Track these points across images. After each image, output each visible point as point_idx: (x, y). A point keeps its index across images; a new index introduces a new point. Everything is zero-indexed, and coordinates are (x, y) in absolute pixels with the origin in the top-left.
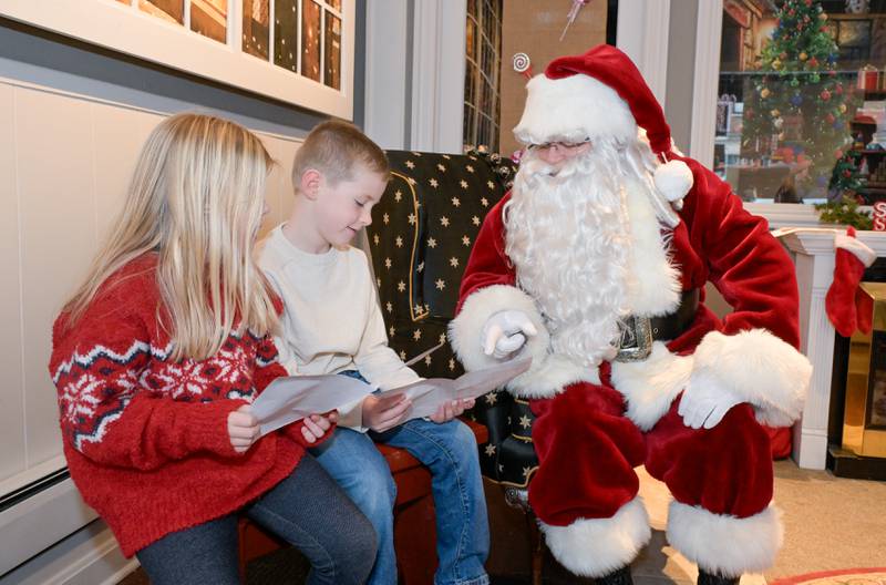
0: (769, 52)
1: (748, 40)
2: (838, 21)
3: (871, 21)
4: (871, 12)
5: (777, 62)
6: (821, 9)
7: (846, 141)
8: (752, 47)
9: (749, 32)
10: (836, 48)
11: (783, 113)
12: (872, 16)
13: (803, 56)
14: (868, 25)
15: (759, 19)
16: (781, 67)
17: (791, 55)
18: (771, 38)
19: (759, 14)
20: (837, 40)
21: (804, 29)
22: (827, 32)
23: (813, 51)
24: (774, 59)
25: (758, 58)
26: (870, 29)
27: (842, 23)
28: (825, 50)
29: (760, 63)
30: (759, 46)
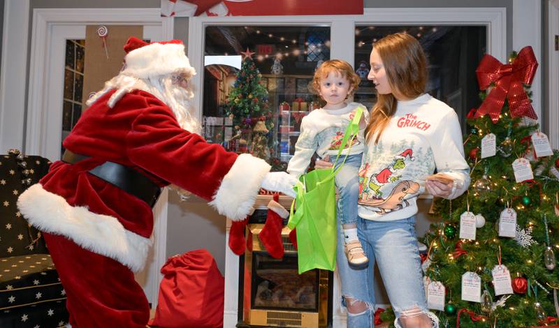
0: (233, 94)
1: (222, 87)
2: (268, 78)
3: (284, 78)
4: (284, 74)
5: (237, 99)
6: (258, 71)
7: (275, 143)
8: (224, 91)
9: (222, 83)
10: (267, 92)
11: (241, 127)
12: (285, 76)
13: (250, 96)
14: (283, 80)
15: (227, 76)
16: (239, 102)
17: (244, 96)
18: (233, 86)
19: (227, 73)
20: (267, 88)
21: (250, 82)
22: (262, 84)
23: (256, 94)
24: (235, 98)
25: (227, 97)
26: (284, 82)
27: (270, 80)
28: (262, 94)
29: (228, 100)
30: (227, 90)
